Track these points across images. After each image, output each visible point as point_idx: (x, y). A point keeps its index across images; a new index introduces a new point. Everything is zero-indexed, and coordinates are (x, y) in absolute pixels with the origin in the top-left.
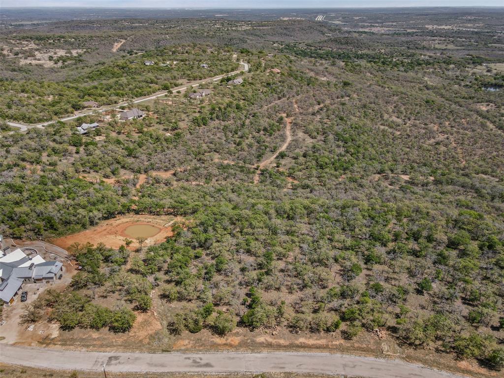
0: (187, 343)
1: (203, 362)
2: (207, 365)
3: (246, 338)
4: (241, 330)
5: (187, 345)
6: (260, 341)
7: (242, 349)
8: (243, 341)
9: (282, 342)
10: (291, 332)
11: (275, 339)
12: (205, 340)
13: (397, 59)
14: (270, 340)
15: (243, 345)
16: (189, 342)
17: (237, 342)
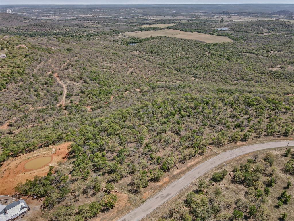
1: (165, 195)
2: (168, 195)
3: (169, 176)
6: (176, 173)
7: (173, 181)
9: (183, 169)
10: (182, 163)
12: (154, 187)
14: (179, 171)
15: (171, 179)
16: (149, 192)
17: (168, 179)
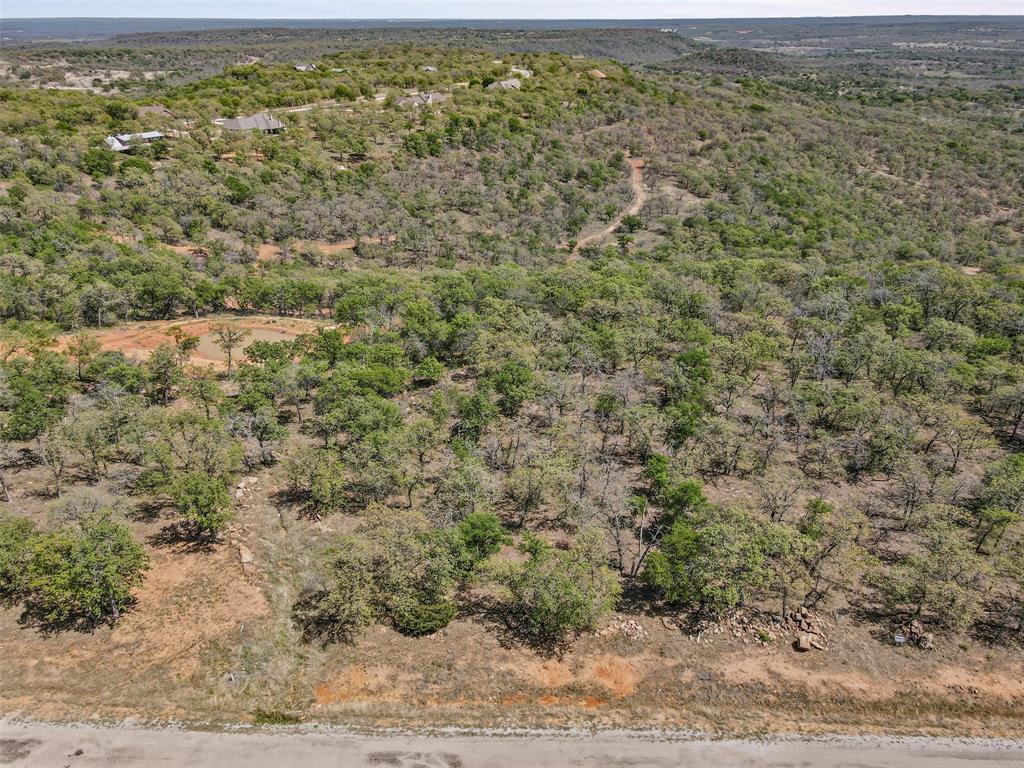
0: (382, 679)
3: (670, 663)
4: (640, 626)
5: (381, 689)
6: (746, 678)
7: (661, 717)
8: (656, 675)
10: (883, 638)
11: (814, 667)
12: (471, 669)
13: (847, 91)
16: (394, 678)
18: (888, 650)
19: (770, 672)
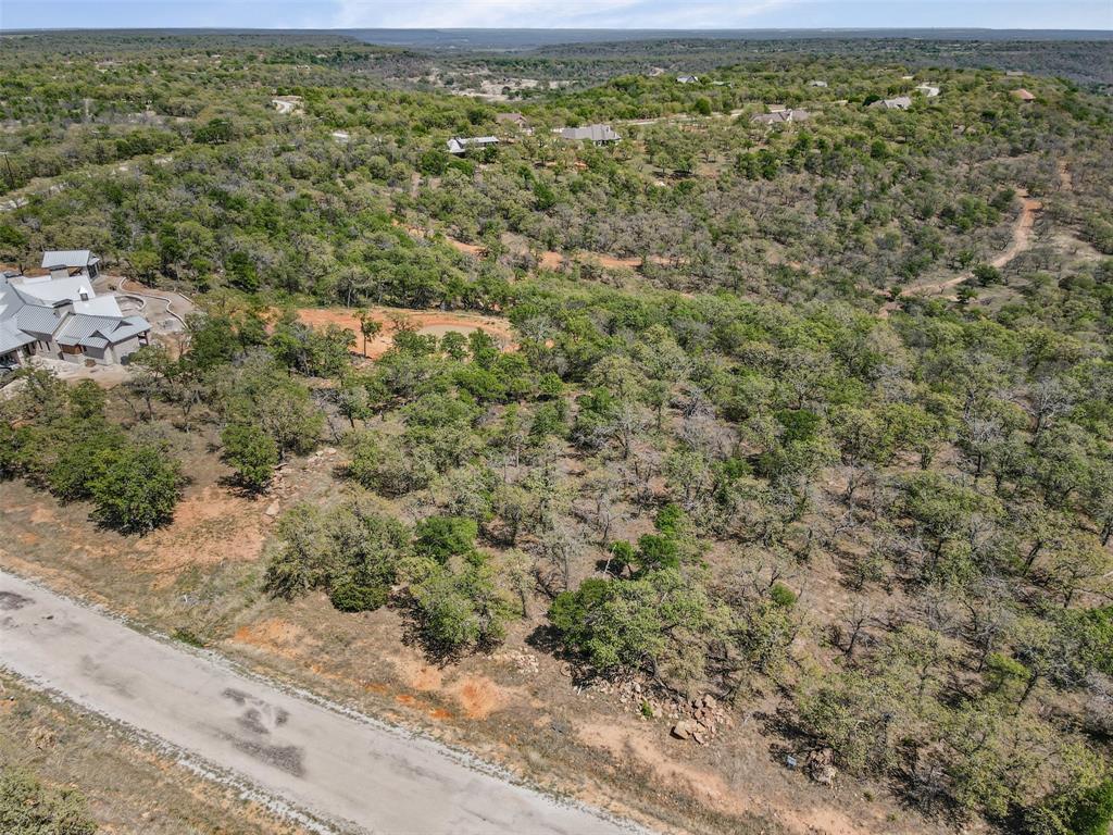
0: (290, 637)
1: (279, 737)
2: (288, 759)
3: (536, 704)
4: (535, 663)
5: (285, 644)
6: (597, 743)
7: (487, 748)
8: (515, 710)
9: (708, 787)
10: (780, 755)
11: (676, 757)
12: (364, 650)
14: (648, 751)
15: (507, 728)
16: (300, 639)
17: (489, 706)
18: (776, 768)
19: (626, 745)
